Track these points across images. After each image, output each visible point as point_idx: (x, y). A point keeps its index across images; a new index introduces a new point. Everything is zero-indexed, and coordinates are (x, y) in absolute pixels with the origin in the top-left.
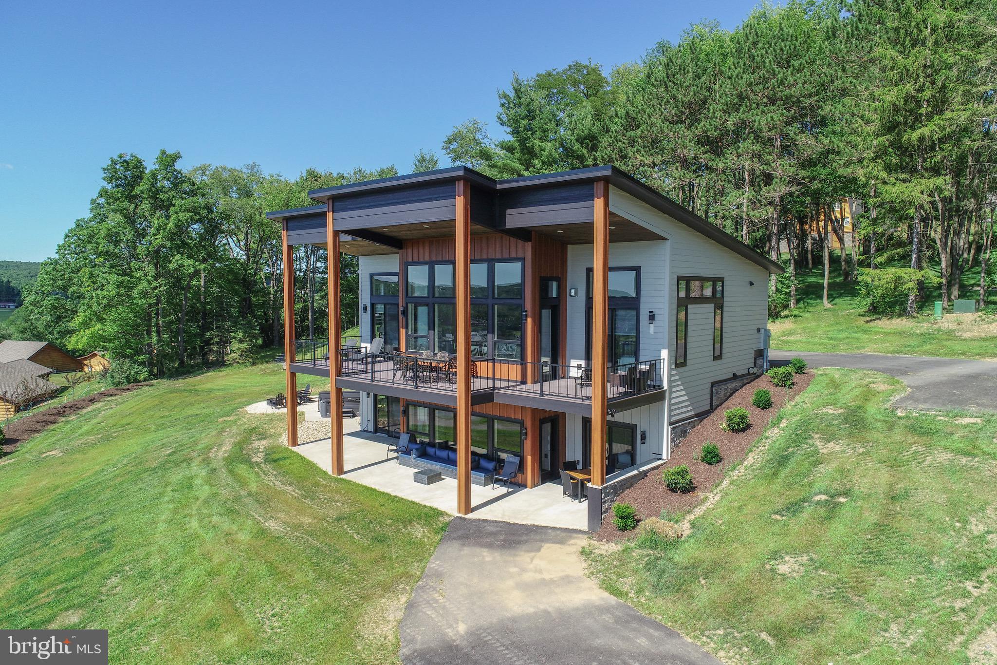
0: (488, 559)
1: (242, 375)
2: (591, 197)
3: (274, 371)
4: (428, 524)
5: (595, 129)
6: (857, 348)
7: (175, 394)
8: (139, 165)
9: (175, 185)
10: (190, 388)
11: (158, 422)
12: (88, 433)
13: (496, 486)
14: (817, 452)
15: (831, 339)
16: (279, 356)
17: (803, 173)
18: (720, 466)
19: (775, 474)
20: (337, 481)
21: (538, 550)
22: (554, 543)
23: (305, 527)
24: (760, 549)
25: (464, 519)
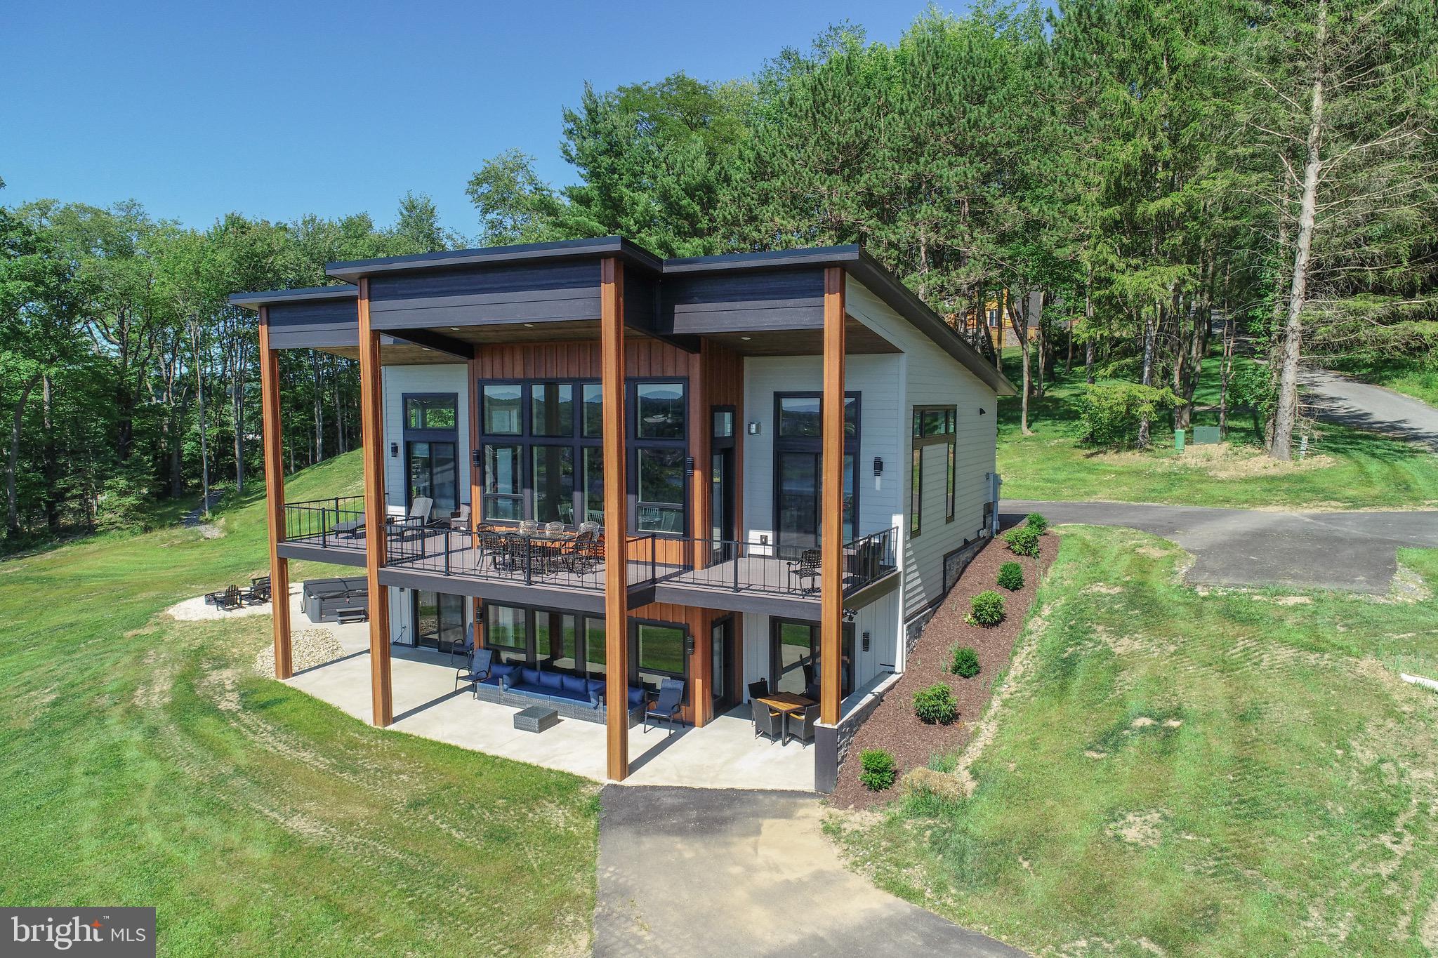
0: (688, 855)
1: (129, 549)
3: (189, 542)
4: (566, 801)
5: (712, 176)
6: (1087, 494)
7: (13, 587)
10: (38, 574)
13: (648, 727)
14: (1108, 653)
15: (1048, 481)
16: (185, 514)
18: (980, 680)
19: (1064, 688)
20: (386, 735)
21: (758, 831)
22: (775, 817)
23: (362, 824)
24: (1088, 805)
25: (622, 788)
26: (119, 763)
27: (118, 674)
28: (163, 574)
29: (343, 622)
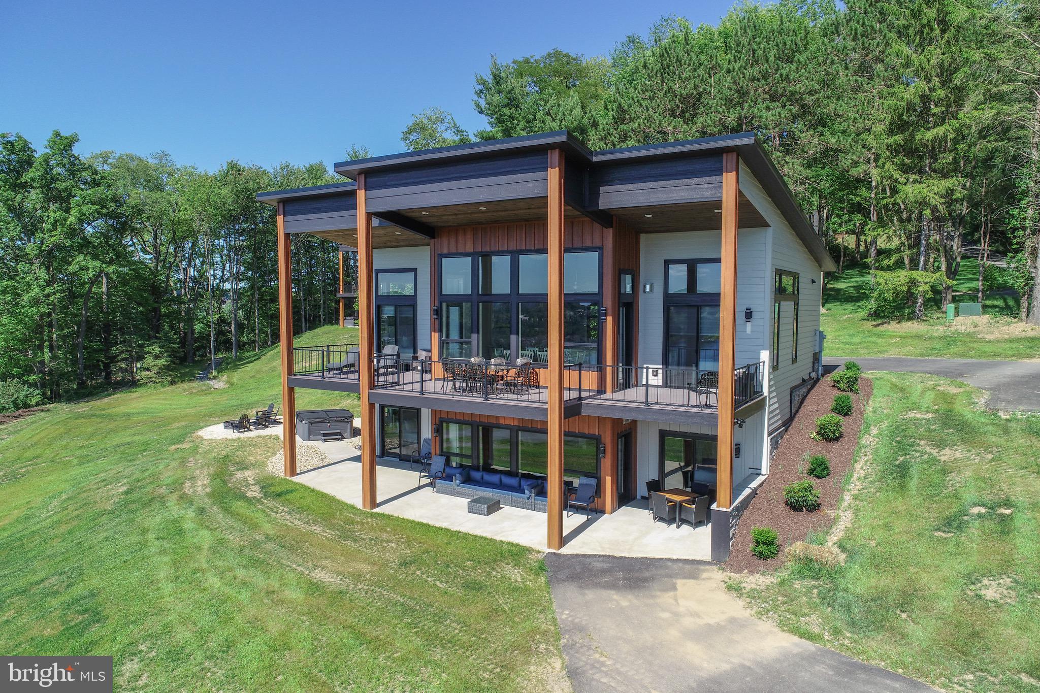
0: (625, 603)
1: (162, 396)
3: (203, 391)
4: (519, 564)
7: (83, 420)
8: (26, 147)
9: (73, 173)
10: (100, 412)
11: (79, 452)
13: (570, 513)
15: (846, 343)
16: (198, 374)
18: (831, 481)
20: (373, 515)
21: (674, 588)
22: (685, 578)
23: (367, 576)
24: (945, 572)
25: (560, 555)
26: (180, 532)
27: (170, 473)
28: (187, 411)
29: (325, 440)
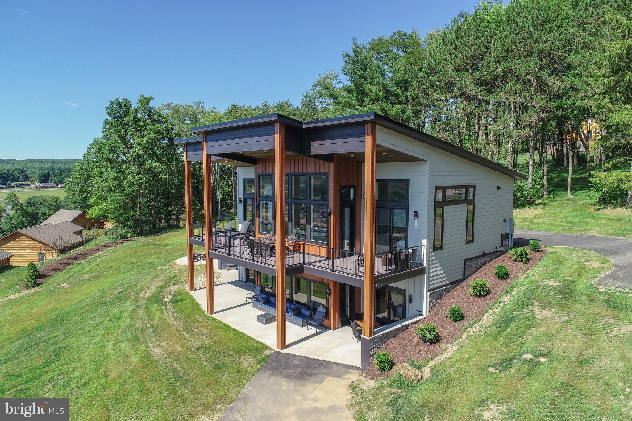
0: (284, 387)
2: (363, 135)
4: (255, 355)
5: (407, 76)
6: (586, 230)
7: (146, 247)
8: (127, 104)
9: (150, 116)
10: (156, 243)
11: (128, 266)
12: (87, 273)
13: (310, 327)
14: (533, 317)
15: (568, 222)
17: (552, 104)
18: (462, 323)
19: (499, 333)
20: (209, 318)
21: (321, 382)
22: (334, 376)
23: (176, 354)
25: (281, 353)
26: (119, 318)
27: (143, 284)
29: (229, 270)
